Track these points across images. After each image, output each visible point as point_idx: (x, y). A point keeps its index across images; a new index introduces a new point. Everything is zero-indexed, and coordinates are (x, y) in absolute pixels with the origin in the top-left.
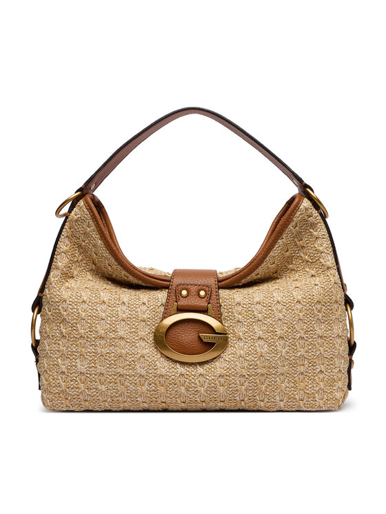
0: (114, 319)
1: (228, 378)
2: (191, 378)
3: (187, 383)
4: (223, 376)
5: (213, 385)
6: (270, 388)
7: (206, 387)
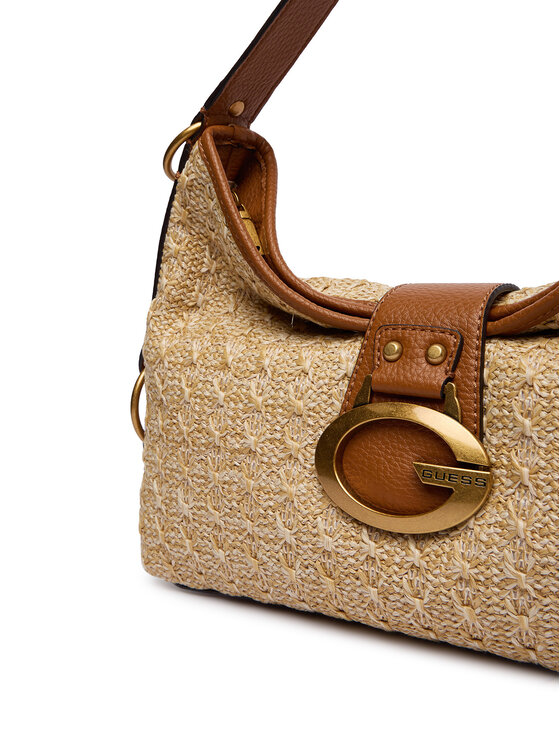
0: (241, 406)
1: (482, 589)
2: (390, 571)
3: (381, 582)
4: (468, 583)
5: (445, 599)
7: (426, 600)
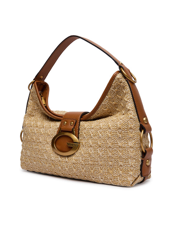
2: (63, 163)
3: (61, 165)
4: (75, 164)
5: (71, 168)
6: (96, 172)
7: (68, 168)
